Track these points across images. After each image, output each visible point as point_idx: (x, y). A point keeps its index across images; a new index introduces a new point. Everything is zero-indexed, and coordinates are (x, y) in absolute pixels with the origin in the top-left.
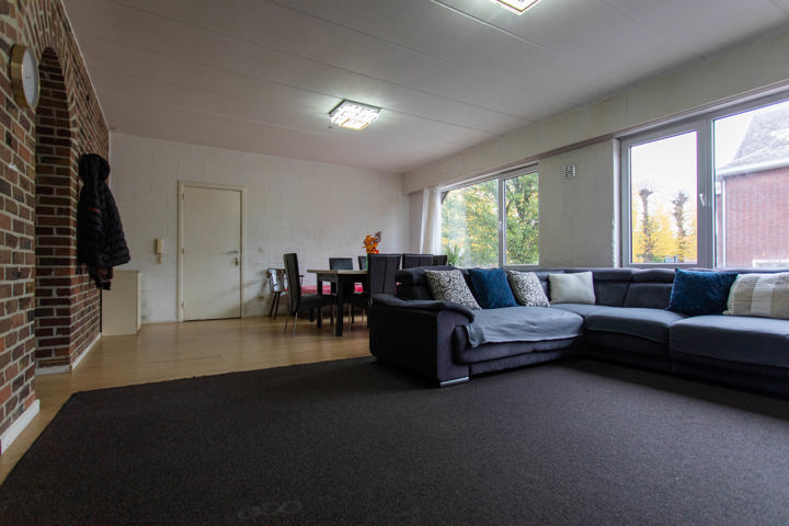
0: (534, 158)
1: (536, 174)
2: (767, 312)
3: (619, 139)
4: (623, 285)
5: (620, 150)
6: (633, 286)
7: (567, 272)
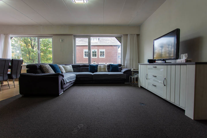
0: (51, 35)
1: (51, 39)
2: (103, 71)
3: (74, 36)
4: (79, 68)
5: (74, 38)
6: (81, 68)
7: (65, 65)
